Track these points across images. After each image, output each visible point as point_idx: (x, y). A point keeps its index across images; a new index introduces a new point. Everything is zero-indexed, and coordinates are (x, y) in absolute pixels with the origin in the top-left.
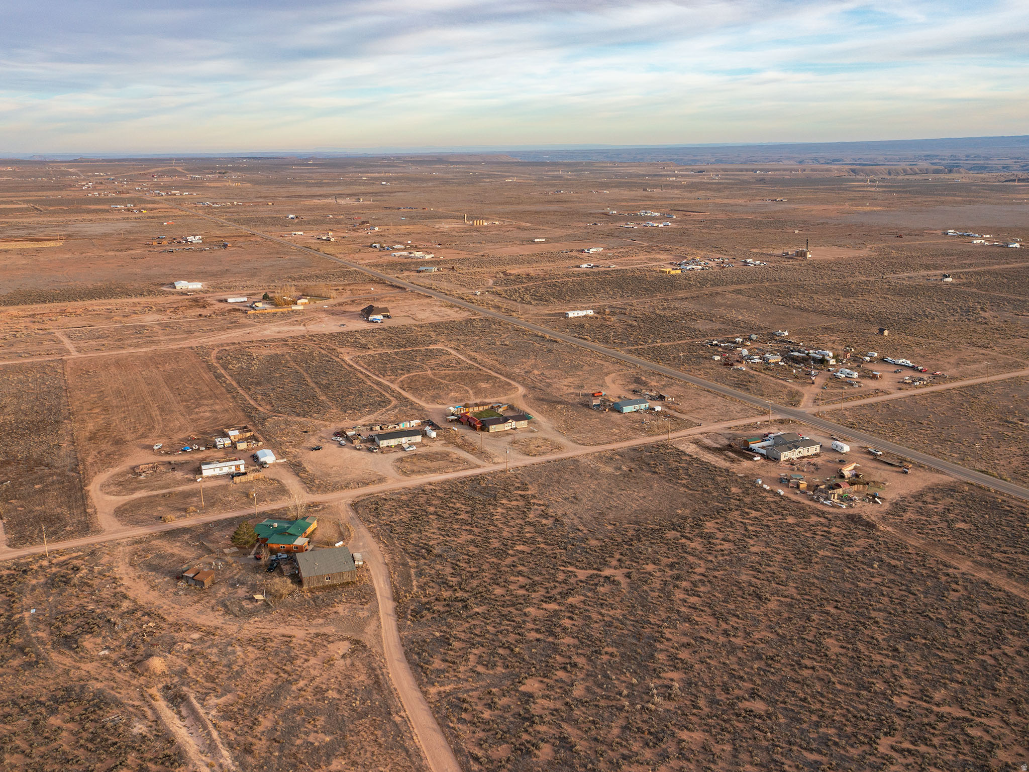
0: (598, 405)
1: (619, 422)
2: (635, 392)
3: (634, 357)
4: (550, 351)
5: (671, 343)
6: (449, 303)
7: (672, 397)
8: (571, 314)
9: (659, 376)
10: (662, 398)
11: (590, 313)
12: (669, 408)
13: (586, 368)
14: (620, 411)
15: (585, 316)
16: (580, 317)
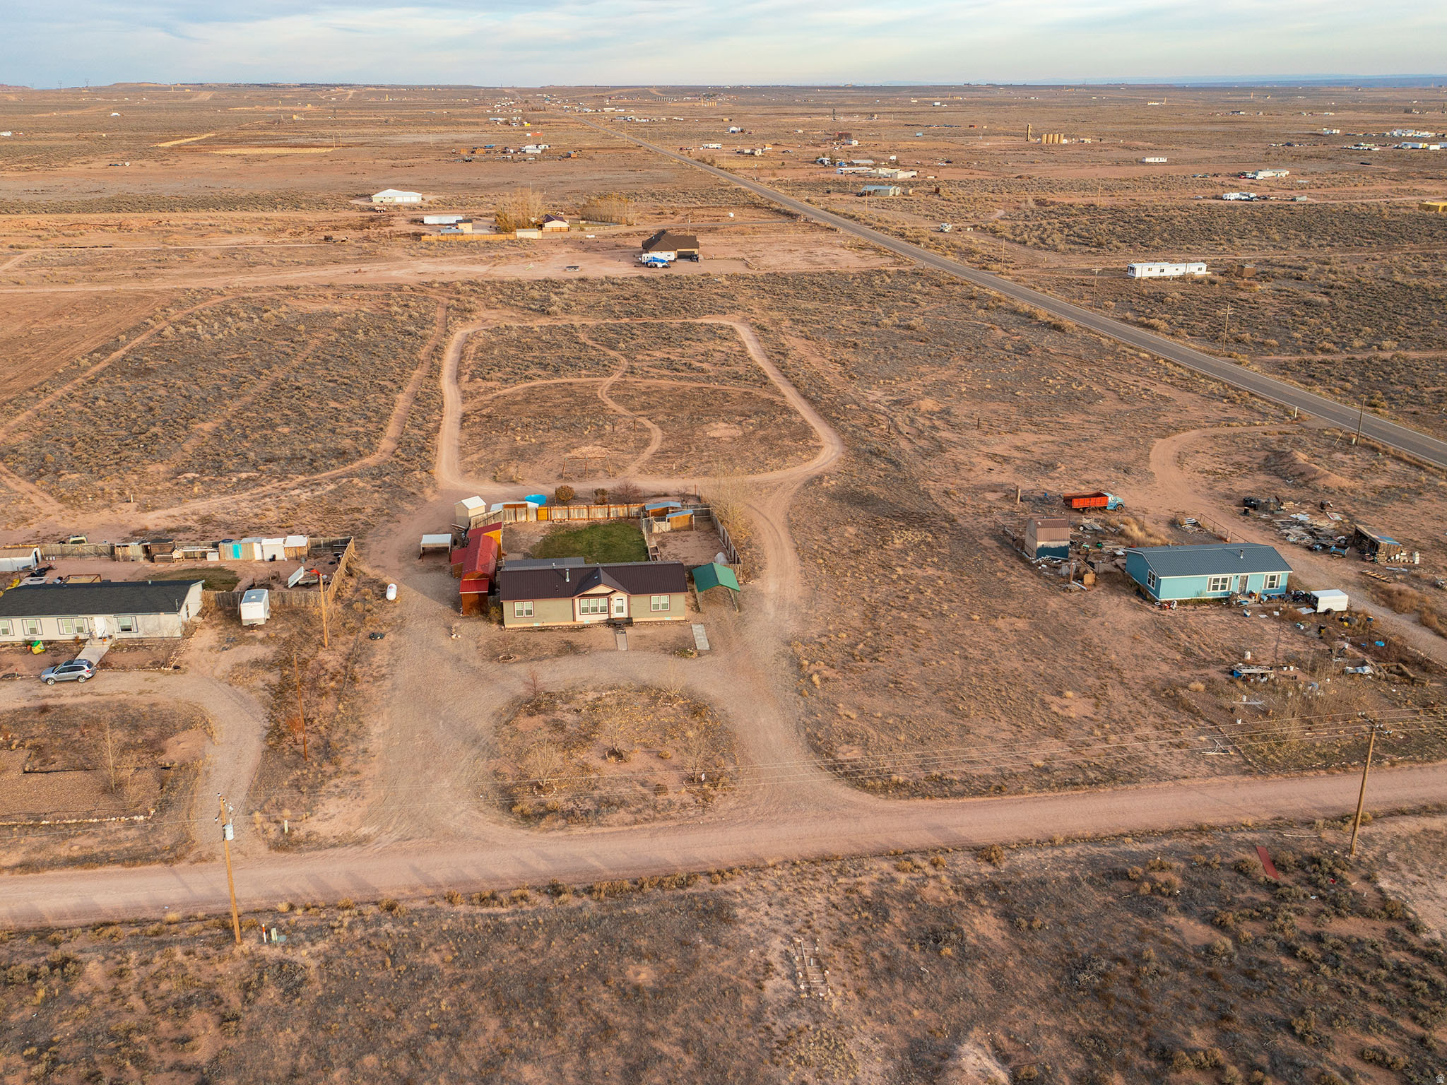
0: (1062, 552)
1: (1118, 652)
2: (1249, 506)
3: (1291, 386)
4: (1023, 350)
5: (1430, 354)
6: (863, 240)
7: (1412, 547)
8: (1143, 270)
9: (1367, 455)
10: (1361, 545)
11: (1198, 269)
12: (1390, 600)
13: (1108, 405)
14: (1143, 592)
15: (1182, 278)
16: (1165, 279)
